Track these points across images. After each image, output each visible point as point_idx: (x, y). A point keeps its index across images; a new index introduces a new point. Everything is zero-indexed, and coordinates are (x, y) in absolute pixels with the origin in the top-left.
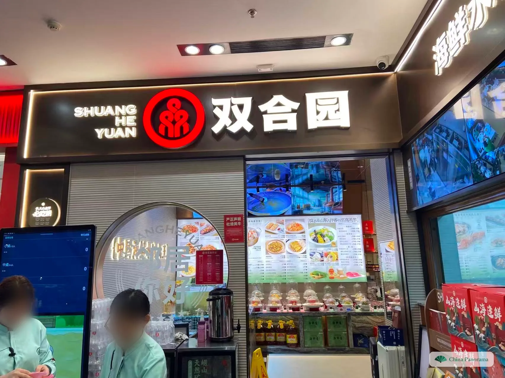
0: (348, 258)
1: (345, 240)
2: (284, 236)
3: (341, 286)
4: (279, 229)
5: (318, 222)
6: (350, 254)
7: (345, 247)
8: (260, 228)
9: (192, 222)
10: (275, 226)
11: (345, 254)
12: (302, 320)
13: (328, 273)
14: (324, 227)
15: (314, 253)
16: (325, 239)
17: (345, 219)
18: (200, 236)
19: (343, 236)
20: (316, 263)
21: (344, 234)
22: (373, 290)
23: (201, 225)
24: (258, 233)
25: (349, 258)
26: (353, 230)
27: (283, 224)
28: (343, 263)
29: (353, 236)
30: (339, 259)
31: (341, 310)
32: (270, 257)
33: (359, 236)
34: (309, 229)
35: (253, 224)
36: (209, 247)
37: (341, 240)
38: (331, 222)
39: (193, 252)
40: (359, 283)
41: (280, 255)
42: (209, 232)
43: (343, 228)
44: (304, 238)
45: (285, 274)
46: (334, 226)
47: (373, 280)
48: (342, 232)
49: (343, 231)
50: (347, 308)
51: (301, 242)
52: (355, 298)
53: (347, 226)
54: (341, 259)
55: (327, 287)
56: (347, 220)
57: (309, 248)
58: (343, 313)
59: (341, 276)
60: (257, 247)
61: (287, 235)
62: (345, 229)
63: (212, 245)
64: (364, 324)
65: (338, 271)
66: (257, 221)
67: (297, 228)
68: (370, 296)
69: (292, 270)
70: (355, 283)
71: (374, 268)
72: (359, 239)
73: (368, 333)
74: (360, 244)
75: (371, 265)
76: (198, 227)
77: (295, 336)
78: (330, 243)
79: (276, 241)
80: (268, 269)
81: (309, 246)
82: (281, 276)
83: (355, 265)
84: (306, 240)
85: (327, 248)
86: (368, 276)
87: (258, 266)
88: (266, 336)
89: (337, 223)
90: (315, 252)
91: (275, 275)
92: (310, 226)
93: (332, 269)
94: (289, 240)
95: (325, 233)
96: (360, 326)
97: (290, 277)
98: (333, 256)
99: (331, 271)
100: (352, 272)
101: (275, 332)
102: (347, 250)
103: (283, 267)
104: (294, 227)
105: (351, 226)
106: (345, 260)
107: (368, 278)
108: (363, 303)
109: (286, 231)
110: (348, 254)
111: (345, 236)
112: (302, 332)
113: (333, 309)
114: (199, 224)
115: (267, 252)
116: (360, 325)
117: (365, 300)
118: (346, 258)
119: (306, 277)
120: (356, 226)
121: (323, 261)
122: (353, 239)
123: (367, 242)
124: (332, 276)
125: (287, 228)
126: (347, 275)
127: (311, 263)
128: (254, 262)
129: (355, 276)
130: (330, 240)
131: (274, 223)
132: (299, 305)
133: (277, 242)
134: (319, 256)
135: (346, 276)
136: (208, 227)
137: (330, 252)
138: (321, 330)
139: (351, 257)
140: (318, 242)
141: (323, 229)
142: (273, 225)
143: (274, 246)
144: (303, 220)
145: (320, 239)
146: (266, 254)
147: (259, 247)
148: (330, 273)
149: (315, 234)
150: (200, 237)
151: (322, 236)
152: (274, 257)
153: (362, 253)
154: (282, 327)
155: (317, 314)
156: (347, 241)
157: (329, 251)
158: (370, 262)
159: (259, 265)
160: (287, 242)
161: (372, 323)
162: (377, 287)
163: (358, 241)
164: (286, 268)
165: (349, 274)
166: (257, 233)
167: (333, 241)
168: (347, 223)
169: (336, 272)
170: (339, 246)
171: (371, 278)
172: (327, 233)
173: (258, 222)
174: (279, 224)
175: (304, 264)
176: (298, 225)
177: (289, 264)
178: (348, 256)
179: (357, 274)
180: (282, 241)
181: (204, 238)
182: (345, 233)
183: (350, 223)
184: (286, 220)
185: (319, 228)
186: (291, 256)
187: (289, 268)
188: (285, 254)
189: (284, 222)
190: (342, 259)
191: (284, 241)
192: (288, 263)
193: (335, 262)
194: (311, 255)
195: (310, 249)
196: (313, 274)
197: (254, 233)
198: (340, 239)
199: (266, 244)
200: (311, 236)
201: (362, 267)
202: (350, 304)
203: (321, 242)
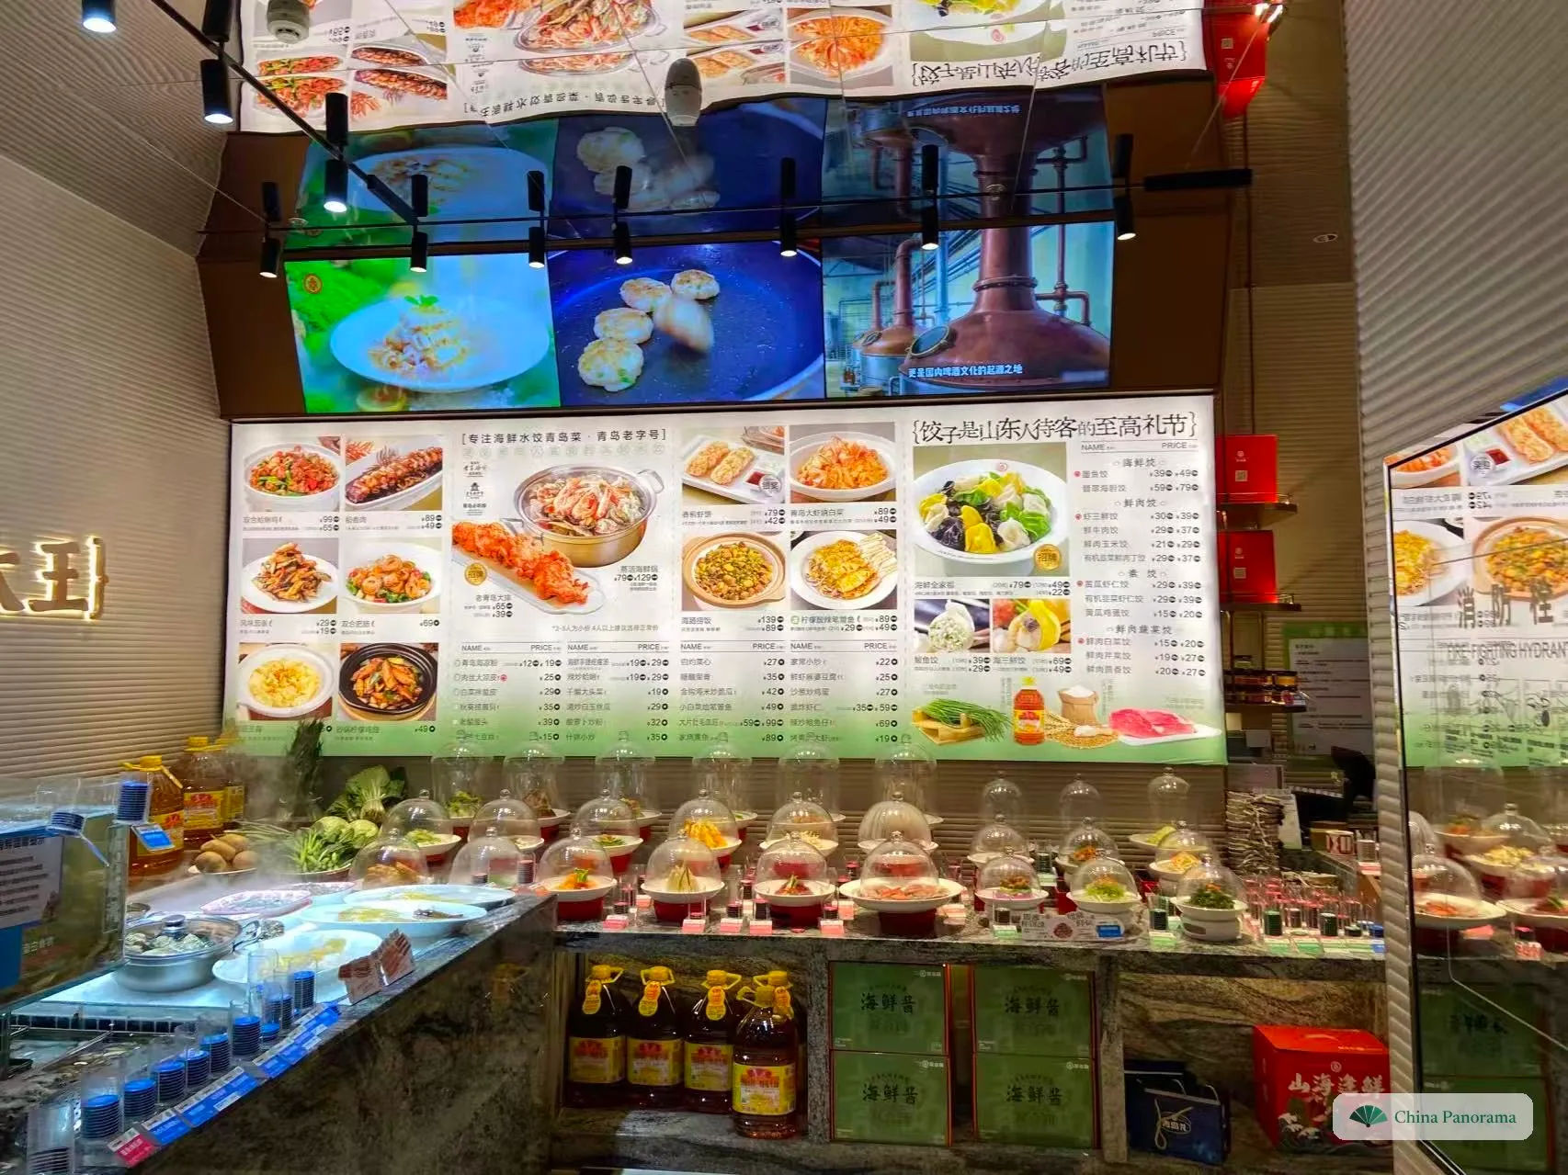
0: (1125, 635)
1: (1110, 537)
2: (782, 513)
3: (1080, 784)
4: (755, 479)
5: (966, 441)
6: (1137, 616)
7: (1115, 571)
8: (654, 473)
9: (307, 438)
10: (737, 461)
11: (1107, 612)
12: (825, 982)
13: (1009, 710)
14: (1001, 468)
15: (941, 604)
16: (1003, 530)
17: (1118, 423)
18: (348, 508)
19: (1104, 516)
20: (944, 658)
21: (1109, 502)
22: (1257, 811)
23: (354, 454)
24: (645, 500)
25: (1131, 635)
26: (1165, 480)
27: (777, 448)
28: (1094, 662)
29: (1160, 516)
30: (1074, 637)
31: (1063, 930)
32: (704, 626)
33: (1196, 516)
34: (915, 478)
35: (622, 449)
36: (392, 567)
37: (1092, 537)
38: (1043, 439)
39: (307, 592)
40: (1179, 769)
41: (753, 614)
42: (393, 489)
43: (1104, 474)
44: (889, 526)
45: (775, 714)
46: (1053, 457)
47: (1257, 752)
48: (1100, 494)
49: (1105, 488)
50: (1099, 920)
51: (869, 547)
52: (1151, 854)
53: (1128, 463)
54: (1084, 636)
55: (999, 788)
56: (1131, 426)
57: (913, 579)
58: (1068, 953)
59: (1082, 730)
60: (639, 569)
61: (798, 507)
62: (1117, 475)
63: (404, 559)
64: (1198, 1009)
65: (1067, 701)
66: (641, 434)
67: (855, 474)
68: (1240, 844)
69: (817, 691)
70: (1158, 769)
71: (1269, 688)
72: (1196, 530)
73: (1223, 1058)
74: (1197, 559)
75: (1255, 673)
76: (336, 461)
77: (780, 1072)
78: (1028, 553)
79: (738, 540)
80: (689, 684)
81: (911, 567)
82: (757, 723)
83: (1164, 671)
84: (898, 534)
85: (1010, 580)
86: (1235, 733)
87: (640, 670)
88: (631, 1052)
89: (1073, 444)
90: (945, 601)
91: (722, 715)
92: (924, 458)
93: (1034, 693)
94: (805, 535)
95: (1005, 497)
96: (1176, 1016)
97: (803, 729)
98: (1043, 622)
99: (1029, 703)
100: (1142, 706)
101: (682, 1035)
102: (1120, 592)
103: (771, 676)
104: (837, 468)
105: (1151, 462)
106: (1107, 641)
107: (1234, 744)
108: (1200, 897)
109: (792, 486)
110: (1126, 613)
111: (1114, 516)
112: (822, 1052)
113: (1016, 921)
114: (343, 451)
115: (689, 599)
116: (1175, 1011)
117: (1209, 873)
118: (1114, 635)
119: (890, 731)
120: (1177, 461)
121: (985, 646)
122: (1160, 530)
123: (1239, 551)
124: (1030, 730)
125: (797, 474)
126: (1115, 727)
127: (917, 660)
128: (620, 647)
129: (1160, 729)
130: (1030, 535)
131: (735, 445)
132: (818, 888)
133: (742, 545)
134: (967, 623)
135: (1110, 731)
136: (386, 464)
137: (1025, 601)
138: (938, 1046)
139: (1144, 629)
140: (961, 546)
141: (994, 476)
142: (724, 455)
143: (729, 567)
144: (887, 431)
145: (977, 530)
146: (685, 608)
147: (646, 568)
148: (1020, 712)
149: (949, 505)
150: (342, 514)
151: (989, 513)
152: (726, 624)
153: (1208, 606)
154: (716, 1011)
155: (913, 955)
156: (1124, 544)
157: (1020, 594)
158: (1249, 658)
159: (643, 663)
160: (794, 544)
161: (1244, 1002)
162: (1283, 792)
163: (1186, 544)
164: (787, 684)
165: (1126, 719)
166: (639, 494)
167: (1045, 541)
168: (1126, 445)
169: (1052, 705)
170: (1078, 568)
171: (1251, 743)
172: (1013, 499)
173: (647, 438)
174: (754, 451)
175: (882, 663)
176: (861, 455)
177: (802, 661)
178: (1125, 622)
179: (1169, 722)
180: (769, 538)
181: (364, 519)
182: (1122, 496)
183: (1148, 444)
184: (792, 427)
185: (970, 474)
186: (813, 620)
187: (799, 684)
188: (783, 608)
189: (787, 438)
190: (1090, 641)
191: (782, 541)
192: (797, 656)
193: (1050, 656)
194: (921, 615)
195: (919, 585)
196: (929, 718)
197: (624, 500)
198: (1087, 530)
199: (687, 553)
200: (924, 513)
201: (1205, 681)
202: (1119, 894)
203: (978, 549)
